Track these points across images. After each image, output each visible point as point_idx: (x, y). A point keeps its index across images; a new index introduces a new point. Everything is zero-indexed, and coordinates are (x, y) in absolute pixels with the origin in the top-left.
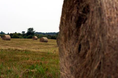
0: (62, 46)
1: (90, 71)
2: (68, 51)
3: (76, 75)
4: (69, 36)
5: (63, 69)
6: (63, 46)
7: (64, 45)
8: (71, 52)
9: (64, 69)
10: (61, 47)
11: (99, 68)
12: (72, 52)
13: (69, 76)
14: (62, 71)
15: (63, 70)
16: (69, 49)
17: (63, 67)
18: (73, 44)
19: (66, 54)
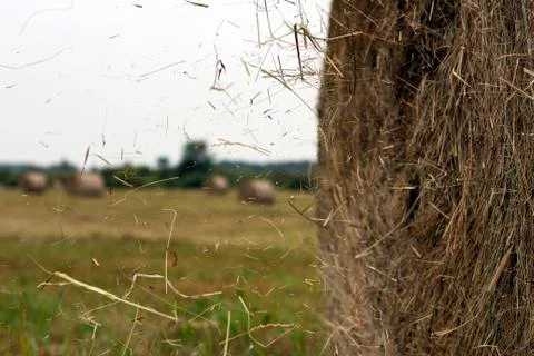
0: (332, 198)
1: (463, 305)
2: (361, 217)
3: (396, 332)
4: (364, 143)
5: (339, 308)
6: (335, 195)
7: (340, 189)
8: (372, 223)
9: (343, 306)
10: (328, 201)
11: (506, 282)
12: (379, 219)
13: (365, 335)
14: (331, 318)
15: (336, 312)
16: (363, 209)
17: (337, 297)
18: (383, 180)
19: (352, 230)
